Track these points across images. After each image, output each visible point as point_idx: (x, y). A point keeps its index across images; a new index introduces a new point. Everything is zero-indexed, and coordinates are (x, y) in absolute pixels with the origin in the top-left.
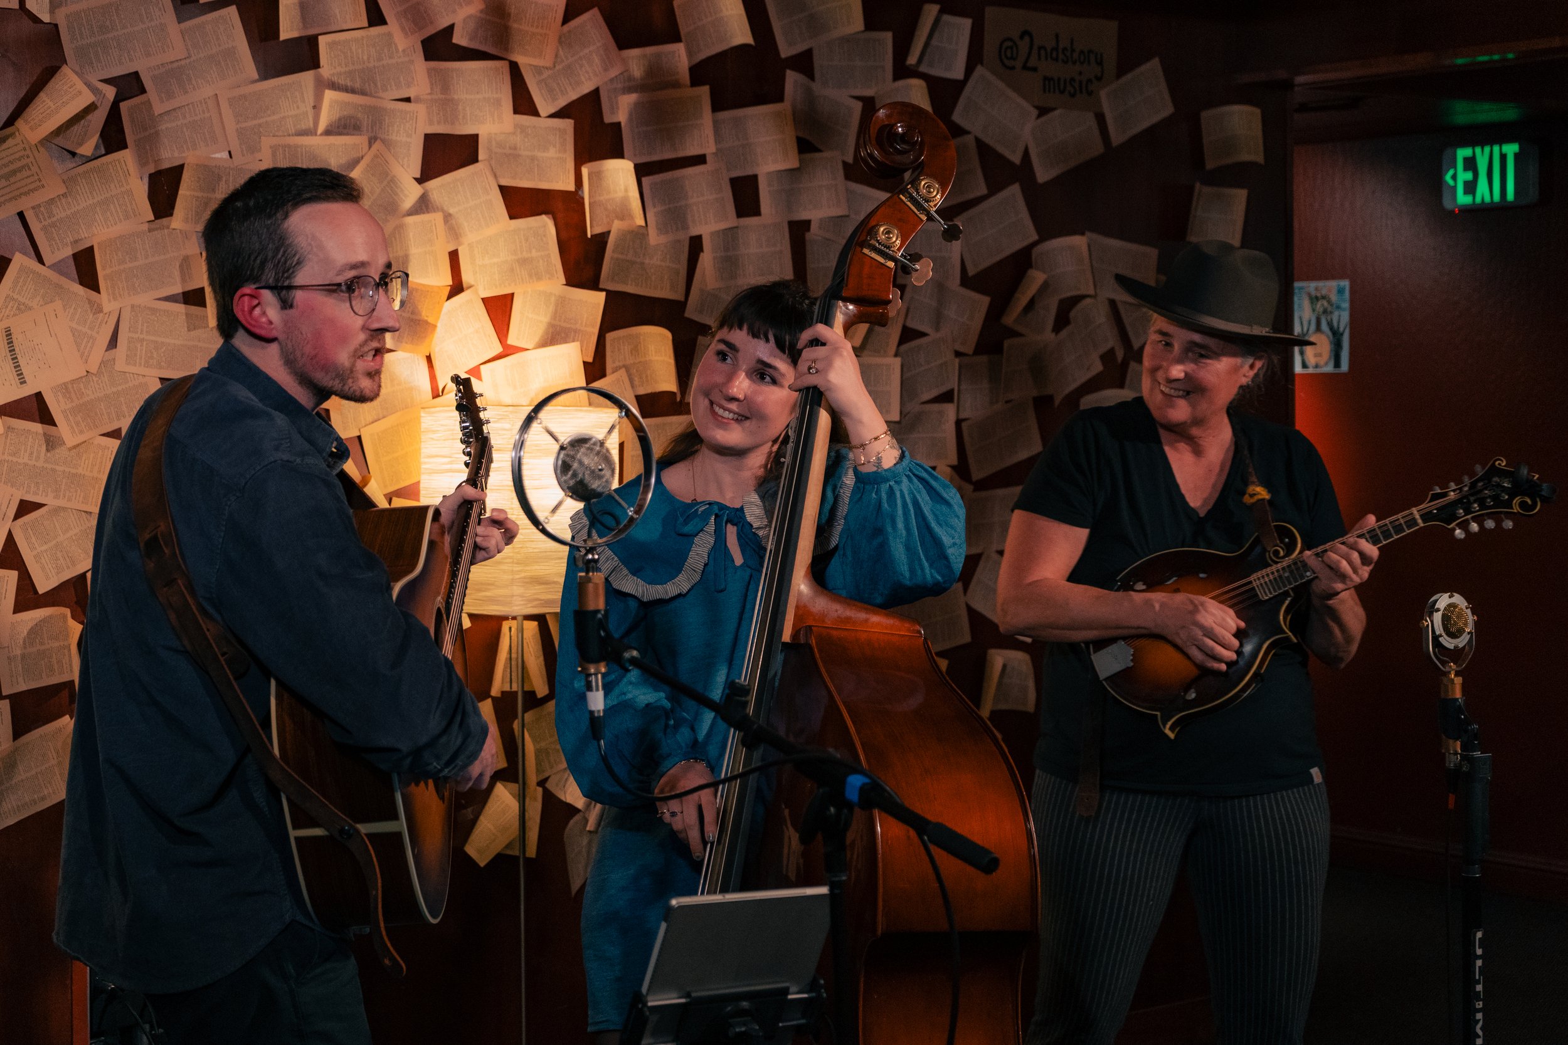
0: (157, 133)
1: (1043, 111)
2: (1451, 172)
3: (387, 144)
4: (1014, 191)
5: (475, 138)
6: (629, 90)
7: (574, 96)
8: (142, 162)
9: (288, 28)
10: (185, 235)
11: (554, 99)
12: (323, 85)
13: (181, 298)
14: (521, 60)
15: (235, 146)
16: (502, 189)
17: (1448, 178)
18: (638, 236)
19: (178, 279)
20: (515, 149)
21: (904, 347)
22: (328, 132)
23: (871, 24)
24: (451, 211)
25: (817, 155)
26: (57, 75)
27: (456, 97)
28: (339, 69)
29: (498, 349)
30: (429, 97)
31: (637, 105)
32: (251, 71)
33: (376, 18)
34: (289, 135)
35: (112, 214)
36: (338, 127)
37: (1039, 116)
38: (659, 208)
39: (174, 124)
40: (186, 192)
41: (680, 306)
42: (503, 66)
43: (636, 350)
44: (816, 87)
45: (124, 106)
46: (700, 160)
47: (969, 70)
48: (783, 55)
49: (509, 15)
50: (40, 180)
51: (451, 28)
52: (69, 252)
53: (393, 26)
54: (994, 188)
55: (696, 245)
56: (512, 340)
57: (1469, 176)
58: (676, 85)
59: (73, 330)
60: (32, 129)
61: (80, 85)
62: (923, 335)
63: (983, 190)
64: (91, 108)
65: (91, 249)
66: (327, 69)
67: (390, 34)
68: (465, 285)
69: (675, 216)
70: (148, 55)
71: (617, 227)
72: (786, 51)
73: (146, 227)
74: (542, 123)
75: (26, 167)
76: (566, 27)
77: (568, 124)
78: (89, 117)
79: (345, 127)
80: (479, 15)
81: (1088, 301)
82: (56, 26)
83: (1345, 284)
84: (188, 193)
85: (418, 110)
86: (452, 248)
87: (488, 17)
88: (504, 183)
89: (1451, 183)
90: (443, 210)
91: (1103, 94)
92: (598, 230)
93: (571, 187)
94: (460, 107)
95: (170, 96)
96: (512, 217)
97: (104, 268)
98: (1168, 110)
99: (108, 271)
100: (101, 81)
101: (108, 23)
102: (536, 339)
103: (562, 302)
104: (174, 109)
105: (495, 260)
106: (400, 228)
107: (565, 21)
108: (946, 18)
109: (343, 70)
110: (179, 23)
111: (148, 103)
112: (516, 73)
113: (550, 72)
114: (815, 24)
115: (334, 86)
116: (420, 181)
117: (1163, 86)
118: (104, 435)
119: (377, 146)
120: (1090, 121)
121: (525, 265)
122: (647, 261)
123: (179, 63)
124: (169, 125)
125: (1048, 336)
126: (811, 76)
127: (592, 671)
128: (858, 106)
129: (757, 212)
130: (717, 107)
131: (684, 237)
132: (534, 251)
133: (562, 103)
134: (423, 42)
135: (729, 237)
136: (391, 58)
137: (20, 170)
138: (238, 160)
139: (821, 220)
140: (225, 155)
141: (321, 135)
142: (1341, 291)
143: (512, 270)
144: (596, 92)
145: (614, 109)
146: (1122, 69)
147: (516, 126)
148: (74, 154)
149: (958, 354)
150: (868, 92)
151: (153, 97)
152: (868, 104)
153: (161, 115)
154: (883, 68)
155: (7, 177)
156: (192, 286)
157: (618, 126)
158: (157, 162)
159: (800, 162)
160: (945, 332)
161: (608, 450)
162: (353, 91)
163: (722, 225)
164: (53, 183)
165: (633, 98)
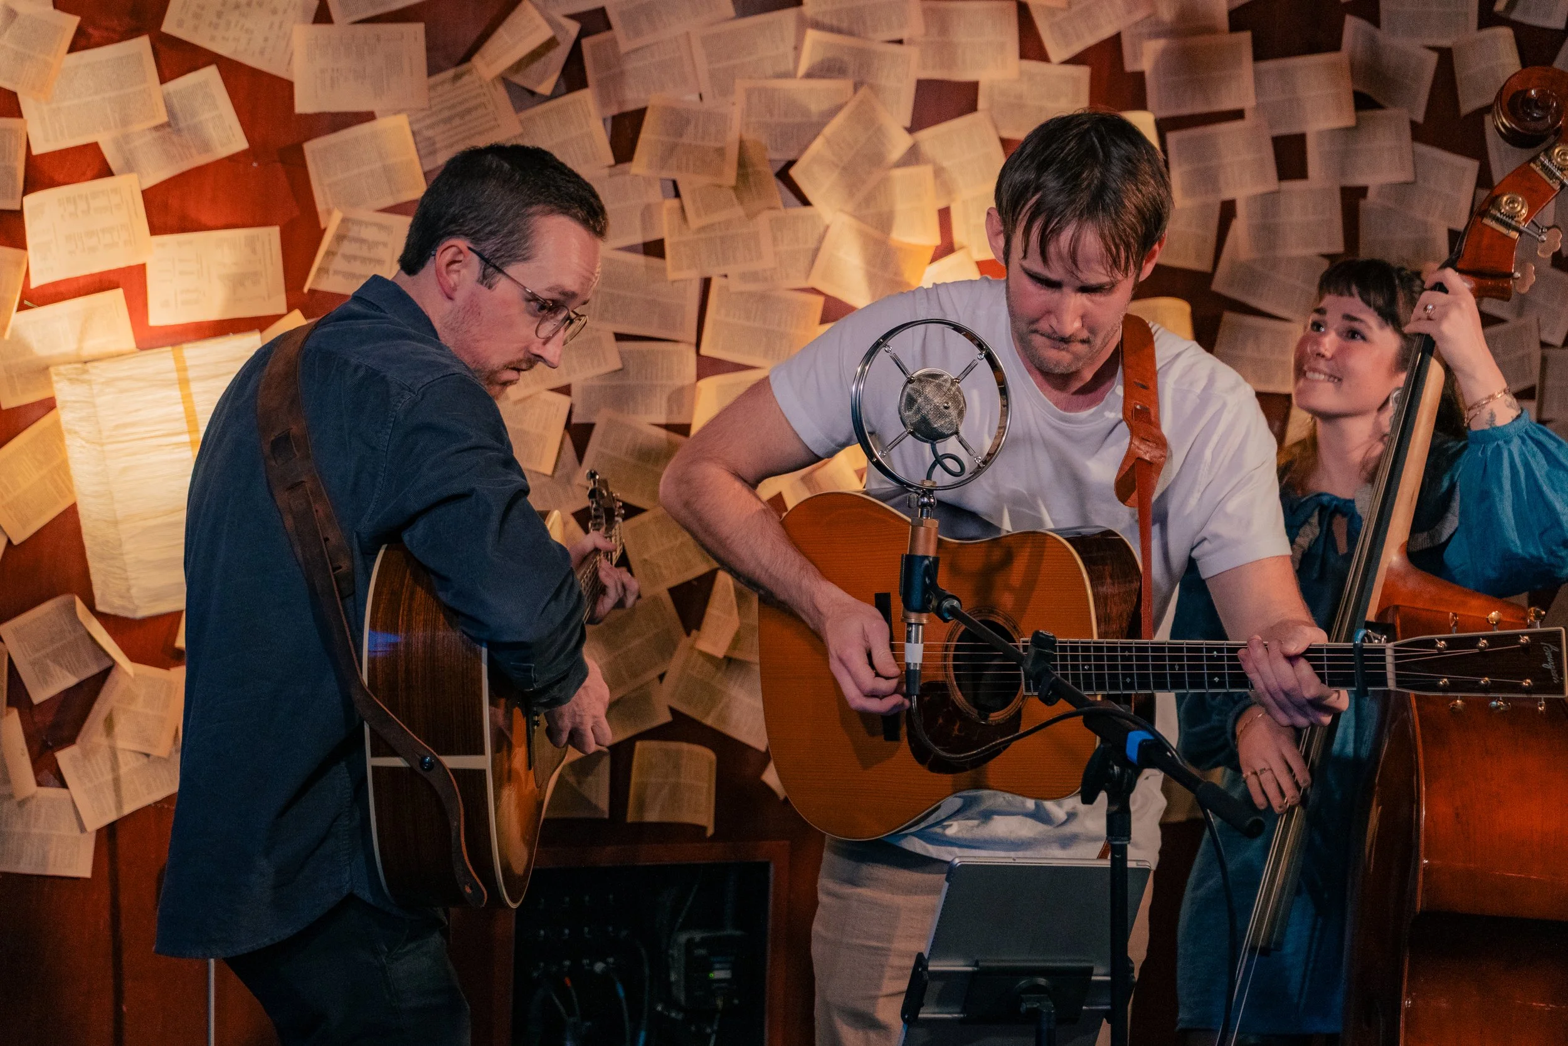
0: (622, 73)
3: (874, 89)
5: (974, 86)
6: (1157, 35)
7: (1091, 40)
8: (604, 101)
10: (649, 182)
11: (1068, 42)
12: (804, 24)
13: (641, 248)
14: (1033, 2)
15: (706, 87)
16: (1004, 142)
19: (638, 229)
20: (1021, 98)
22: (809, 75)
24: (946, 164)
25: (1379, 113)
26: (518, 9)
27: (955, 40)
28: (825, 7)
30: (925, 39)
31: (1165, 52)
32: (729, 8)
34: (766, 78)
36: (821, 70)
38: (1186, 168)
39: (641, 64)
40: (648, 135)
41: (1208, 277)
42: (1011, 6)
44: (1381, 35)
45: (586, 43)
46: (1237, 115)
50: (496, 119)
55: (1228, 210)
58: (1211, 30)
60: (488, 65)
61: (539, 20)
64: (550, 44)
68: (956, 246)
69: (1205, 177)
73: (606, 171)
74: (1053, 71)
75: (483, 105)
77: (1083, 73)
78: (551, 54)
79: (829, 69)
84: (654, 137)
85: (911, 53)
86: (942, 205)
88: (1005, 135)
90: (935, 164)
94: (959, 51)
95: (638, 33)
100: (565, 16)
104: (642, 48)
106: (885, 182)
109: (828, 8)
111: (614, 42)
112: (1024, 15)
113: (1064, 14)
115: (817, 25)
116: (910, 130)
118: (553, 390)
119: (863, 91)
124: (636, 64)
126: (1376, 23)
127: (913, 621)
128: (1434, 57)
129: (1301, 173)
130: (1258, 57)
131: (1214, 202)
133: (1077, 48)
135: (1268, 203)
137: (476, 108)
138: (708, 103)
139: (1382, 186)
140: (696, 97)
141: (802, 77)
144: (1116, 40)
145: (1137, 57)
147: (1021, 73)
148: (532, 93)
149: (1544, 345)
150: (1445, 43)
151: (620, 34)
152: (1446, 56)
153: (628, 54)
154: (1466, 14)
155: (462, 115)
156: (653, 236)
157: (1141, 75)
158: (621, 103)
159: (1358, 119)
160: (1530, 318)
161: (958, 389)
162: (838, 31)
163: (1261, 189)
164: (510, 121)
165: (1160, 44)
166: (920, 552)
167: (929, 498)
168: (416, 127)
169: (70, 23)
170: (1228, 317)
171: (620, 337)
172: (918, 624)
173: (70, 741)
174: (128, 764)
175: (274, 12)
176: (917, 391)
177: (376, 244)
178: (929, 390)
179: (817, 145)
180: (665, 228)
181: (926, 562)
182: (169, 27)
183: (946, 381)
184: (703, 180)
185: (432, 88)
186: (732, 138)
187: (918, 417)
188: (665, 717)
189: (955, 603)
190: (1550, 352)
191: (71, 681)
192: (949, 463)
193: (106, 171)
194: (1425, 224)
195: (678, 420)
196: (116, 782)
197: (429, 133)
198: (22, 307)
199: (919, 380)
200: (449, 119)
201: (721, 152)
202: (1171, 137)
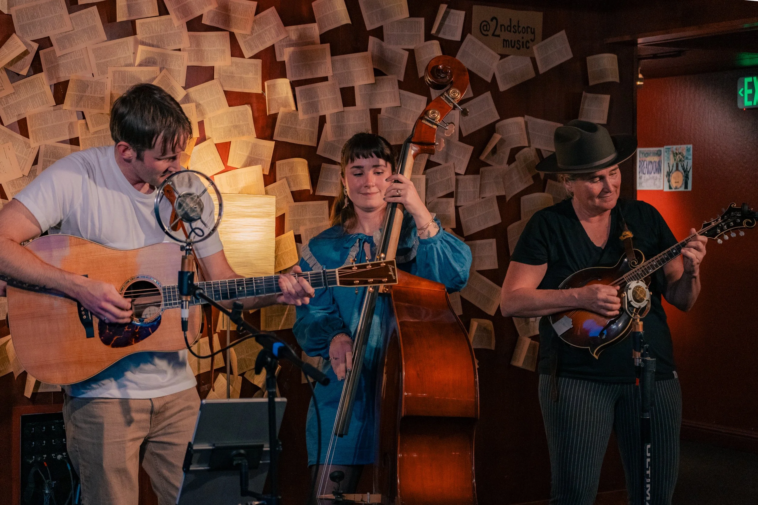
0: (58, 65)
1: (503, 56)
2: (742, 90)
3: (169, 70)
4: (488, 95)
5: (212, 68)
6: (290, 45)
7: (262, 48)
8: (50, 77)
9: (121, 16)
10: (71, 112)
11: (252, 50)
12: (138, 43)
13: (69, 141)
14: (236, 31)
15: (95, 71)
16: (225, 92)
17: (740, 92)
18: (293, 116)
19: (67, 133)
20: (232, 73)
21: (428, 171)
22: (140, 65)
23: (413, 13)
24: (201, 102)
25: (385, 77)
26: (10, 38)
27: (203, 49)
28: (146, 36)
29: (223, 168)
30: (190, 48)
31: (293, 53)
32: (104, 36)
33: (163, 11)
34: (122, 66)
35: (36, 103)
36: (145, 63)
37: (501, 59)
38: (304, 102)
39: (66, 61)
40: (71, 92)
41: (315, 149)
42: (227, 34)
43: (292, 169)
44: (384, 44)
45: (41, 52)
46: (325, 79)
47: (463, 37)
48: (368, 29)
49: (230, 10)
50: (2, 87)
51: (202, 16)
52: (15, 119)
53: (173, 15)
54: (477, 93)
55: (323, 120)
56: (229, 164)
57: (750, 91)
58: (313, 43)
59: (17, 156)
61: (20, 42)
62: (439, 164)
63: (471, 95)
64: (26, 53)
65: (25, 119)
66: (140, 35)
67: (171, 19)
68: (207, 138)
69: (312, 106)
70: (54, 29)
71: (282, 111)
72: (369, 27)
73: (52, 108)
74: (246, 61)
76: (258, 16)
77: (259, 62)
78: (26, 57)
79: (149, 62)
80: (215, 10)
81: (525, 149)
82: (11, 15)
83: (690, 146)
84: (73, 93)
85: (184, 55)
86: (200, 120)
87: (220, 11)
88: (226, 89)
89: (742, 95)
90: (196, 102)
91: (535, 48)
92: (273, 112)
93: (260, 92)
94: (205, 54)
95: (64, 48)
96: (230, 106)
97: (32, 127)
98: (570, 56)
99: (34, 129)
100: (31, 41)
101: (35, 14)
102: (242, 163)
103: (255, 146)
104: (66, 54)
105: (222, 126)
107: (257, 13)
108: (453, 11)
109: (148, 36)
110: (69, 14)
111: (54, 52)
112: (233, 38)
113: (250, 37)
114: (384, 14)
115: (143, 43)
116: (185, 88)
117: (567, 45)
119: (164, 71)
120: (527, 61)
121: (237, 129)
122: (298, 127)
123: (69, 32)
124: (64, 61)
125: (505, 166)
126: (382, 39)
127: (184, 299)
128: (406, 54)
129: (354, 104)
130: (334, 53)
131: (317, 116)
132: (241, 122)
133: (256, 51)
134: (187, 23)
135: (339, 116)
136: (171, 30)
138: (96, 78)
139: (386, 108)
140: (91, 75)
141: (137, 66)
142: (688, 150)
143: (230, 131)
144: (273, 46)
145: (281, 55)
146: (545, 36)
147: (232, 63)
148: (18, 75)
149: (457, 174)
150: (411, 47)
151: (56, 48)
152: (412, 53)
153: (60, 57)
154: (420, 35)
156: (74, 136)
157: (283, 63)
158: (57, 78)
159: (376, 80)
160: (450, 163)
161: (200, 200)
162: (153, 46)
163: (336, 111)
164: (9, 88)
165: (291, 49)
166: (186, 270)
167: (189, 246)
170: (324, 165)
172: (186, 301)
176: (182, 201)
178: (188, 200)
180: (79, 132)
181: (189, 274)
183: (195, 196)
184: (96, 111)
186: (107, 93)
187: (184, 212)
189: (201, 291)
190: (460, 177)
192: (197, 231)
194: (406, 124)
199: (184, 196)
201: (102, 99)
202: (297, 89)
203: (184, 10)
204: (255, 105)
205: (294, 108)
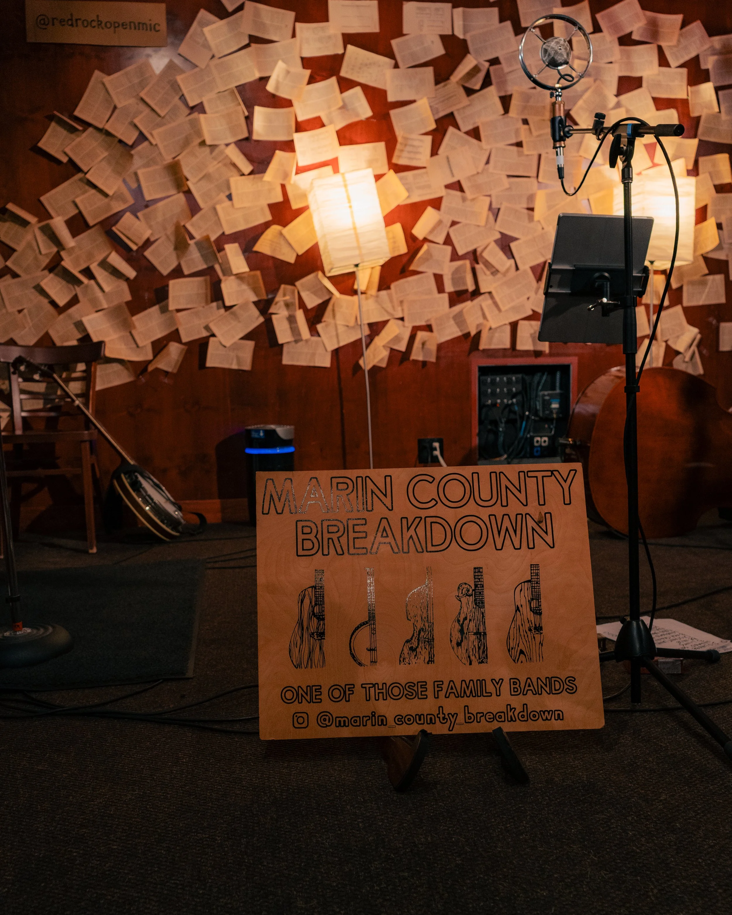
0: (506, 80)
3: (602, 81)
5: (641, 77)
6: (713, 54)
7: (687, 58)
8: (499, 89)
10: (516, 119)
11: (678, 60)
13: (515, 144)
14: (663, 44)
16: (653, 98)
18: (716, 117)
19: (514, 138)
20: (659, 81)
26: (465, 59)
27: (633, 61)
29: (650, 164)
30: (621, 61)
31: (717, 61)
33: (597, 28)
35: (487, 112)
38: (726, 105)
39: (512, 77)
40: (514, 103)
42: (654, 46)
43: (714, 165)
45: (492, 69)
49: (658, 26)
50: (460, 100)
51: (631, 34)
52: (470, 128)
53: (605, 33)
56: (656, 160)
59: (472, 157)
61: (473, 60)
64: (478, 70)
65: (478, 127)
67: (604, 36)
70: (503, 50)
71: (705, 113)
73: (501, 117)
74: (672, 70)
76: (683, 30)
77: (685, 71)
78: (479, 75)
80: (644, 26)
82: (466, 40)
84: (517, 103)
85: (615, 66)
87: (648, 27)
88: (653, 96)
90: (626, 108)
92: (696, 114)
93: (684, 97)
94: (635, 65)
95: (510, 66)
96: (658, 109)
97: (483, 133)
99: (485, 135)
100: (483, 60)
101: (487, 39)
104: (511, 71)
107: (683, 27)
110: (515, 36)
111: (502, 69)
112: (660, 49)
113: (676, 47)
115: (579, 58)
116: (617, 96)
118: (484, 196)
119: (598, 82)
122: (720, 127)
123: (515, 52)
124: (510, 77)
133: (682, 61)
134: (618, 38)
136: (604, 46)
137: (452, 97)
144: (697, 56)
145: (705, 63)
147: (660, 72)
148: (473, 89)
151: (505, 67)
153: (507, 73)
155: (448, 99)
156: (519, 140)
157: (707, 71)
158: (506, 91)
164: (465, 100)
165: (715, 58)
168: (432, 104)
169: (308, 72)
171: (509, 176)
173: (319, 321)
174: (341, 329)
175: (379, 66)
177: (419, 147)
179: (580, 103)
180: (523, 137)
182: (343, 73)
184: (538, 118)
185: (436, 90)
188: (530, 313)
191: (320, 301)
193: (323, 125)
195: (531, 206)
196: (337, 336)
197: (437, 106)
198: (297, 173)
200: (443, 101)
201: (544, 107)
202: (720, 93)
203: (615, 27)
204: (680, 109)
205: (717, 110)
